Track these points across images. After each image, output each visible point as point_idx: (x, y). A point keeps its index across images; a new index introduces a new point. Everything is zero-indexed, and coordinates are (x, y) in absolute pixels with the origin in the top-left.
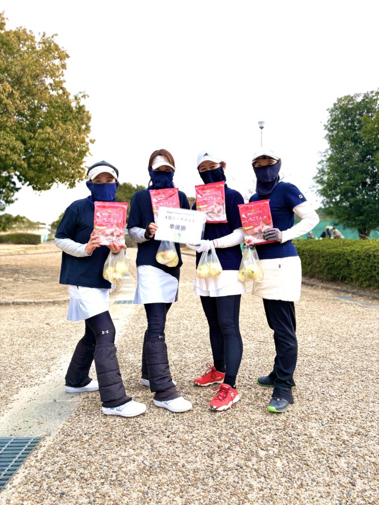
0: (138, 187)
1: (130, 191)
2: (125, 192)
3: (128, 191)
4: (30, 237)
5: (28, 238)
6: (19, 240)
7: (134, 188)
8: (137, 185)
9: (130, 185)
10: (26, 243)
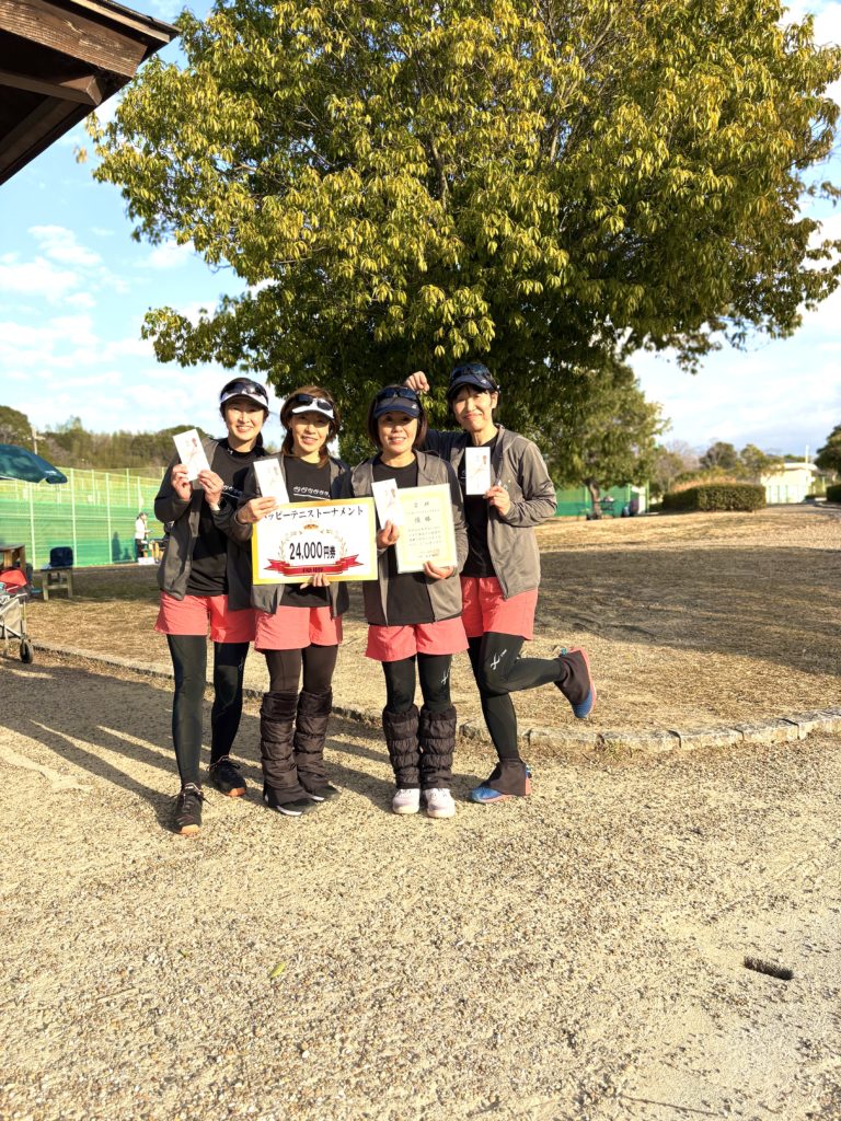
4: (737, 493)
5: (734, 496)
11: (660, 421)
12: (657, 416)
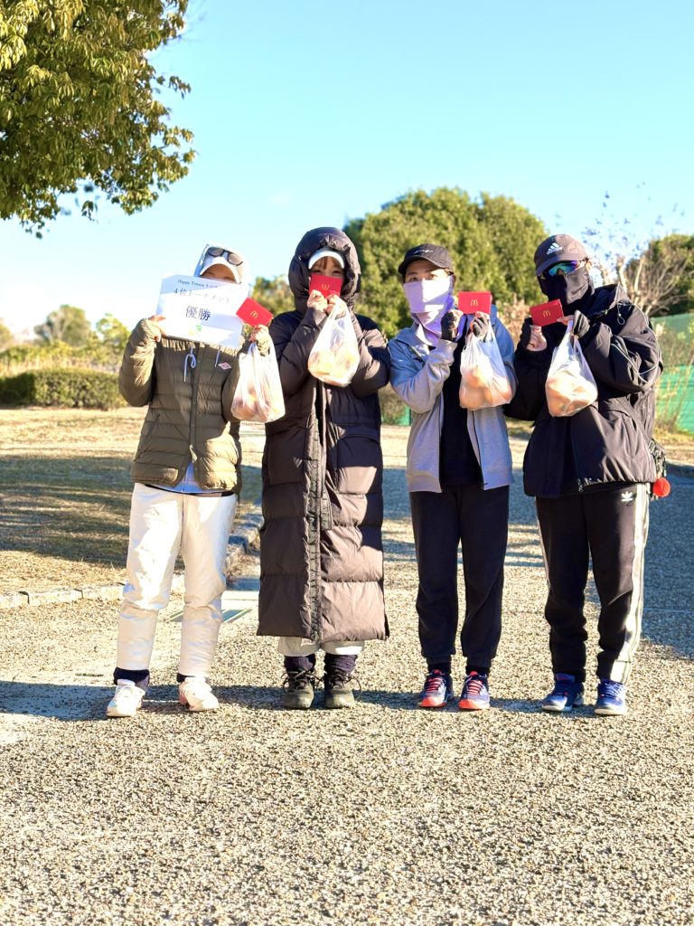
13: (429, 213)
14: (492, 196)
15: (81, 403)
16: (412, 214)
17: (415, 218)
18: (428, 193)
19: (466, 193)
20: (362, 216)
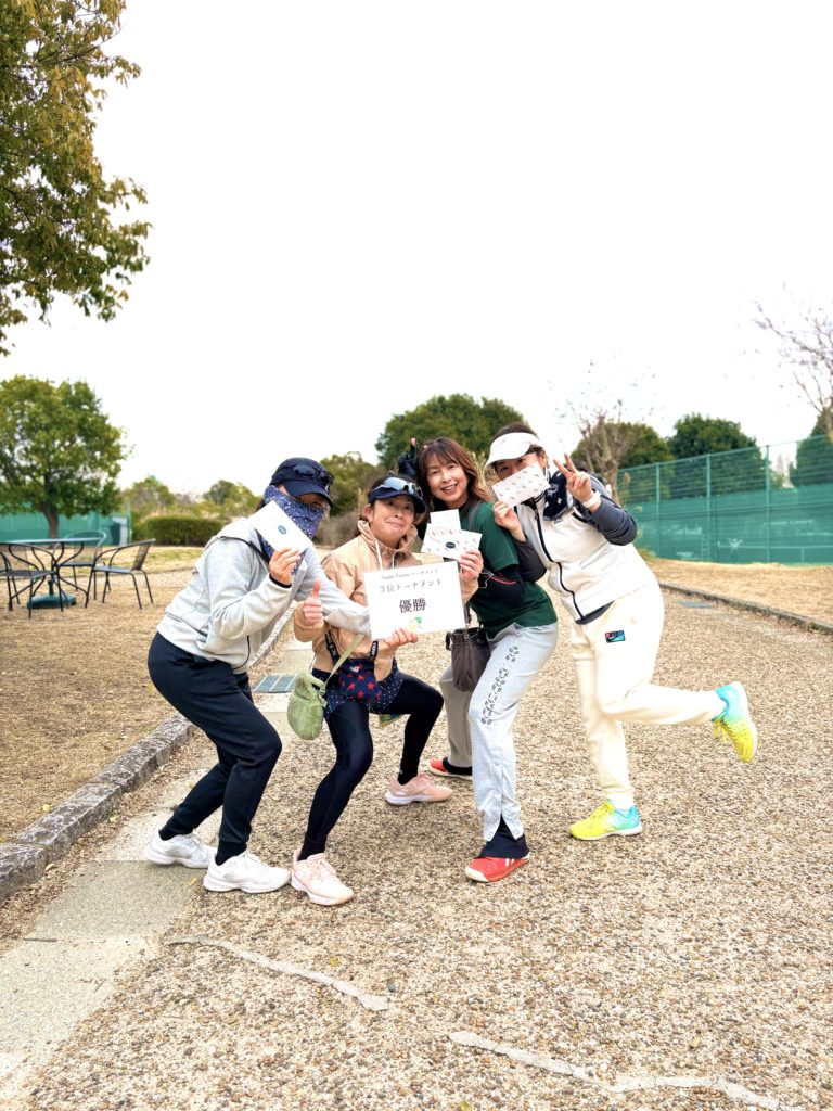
0: (486, 403)
1: (466, 415)
2: (455, 418)
3: (461, 416)
4: (192, 527)
5: (189, 530)
6: (166, 535)
7: (478, 406)
8: (484, 399)
9: (468, 399)
10: (183, 543)
11: (125, 446)
12: (121, 441)
13: (447, 410)
14: (490, 399)
15: (187, 541)
16: (435, 411)
17: (439, 414)
18: (447, 398)
19: (471, 398)
20: (403, 413)
